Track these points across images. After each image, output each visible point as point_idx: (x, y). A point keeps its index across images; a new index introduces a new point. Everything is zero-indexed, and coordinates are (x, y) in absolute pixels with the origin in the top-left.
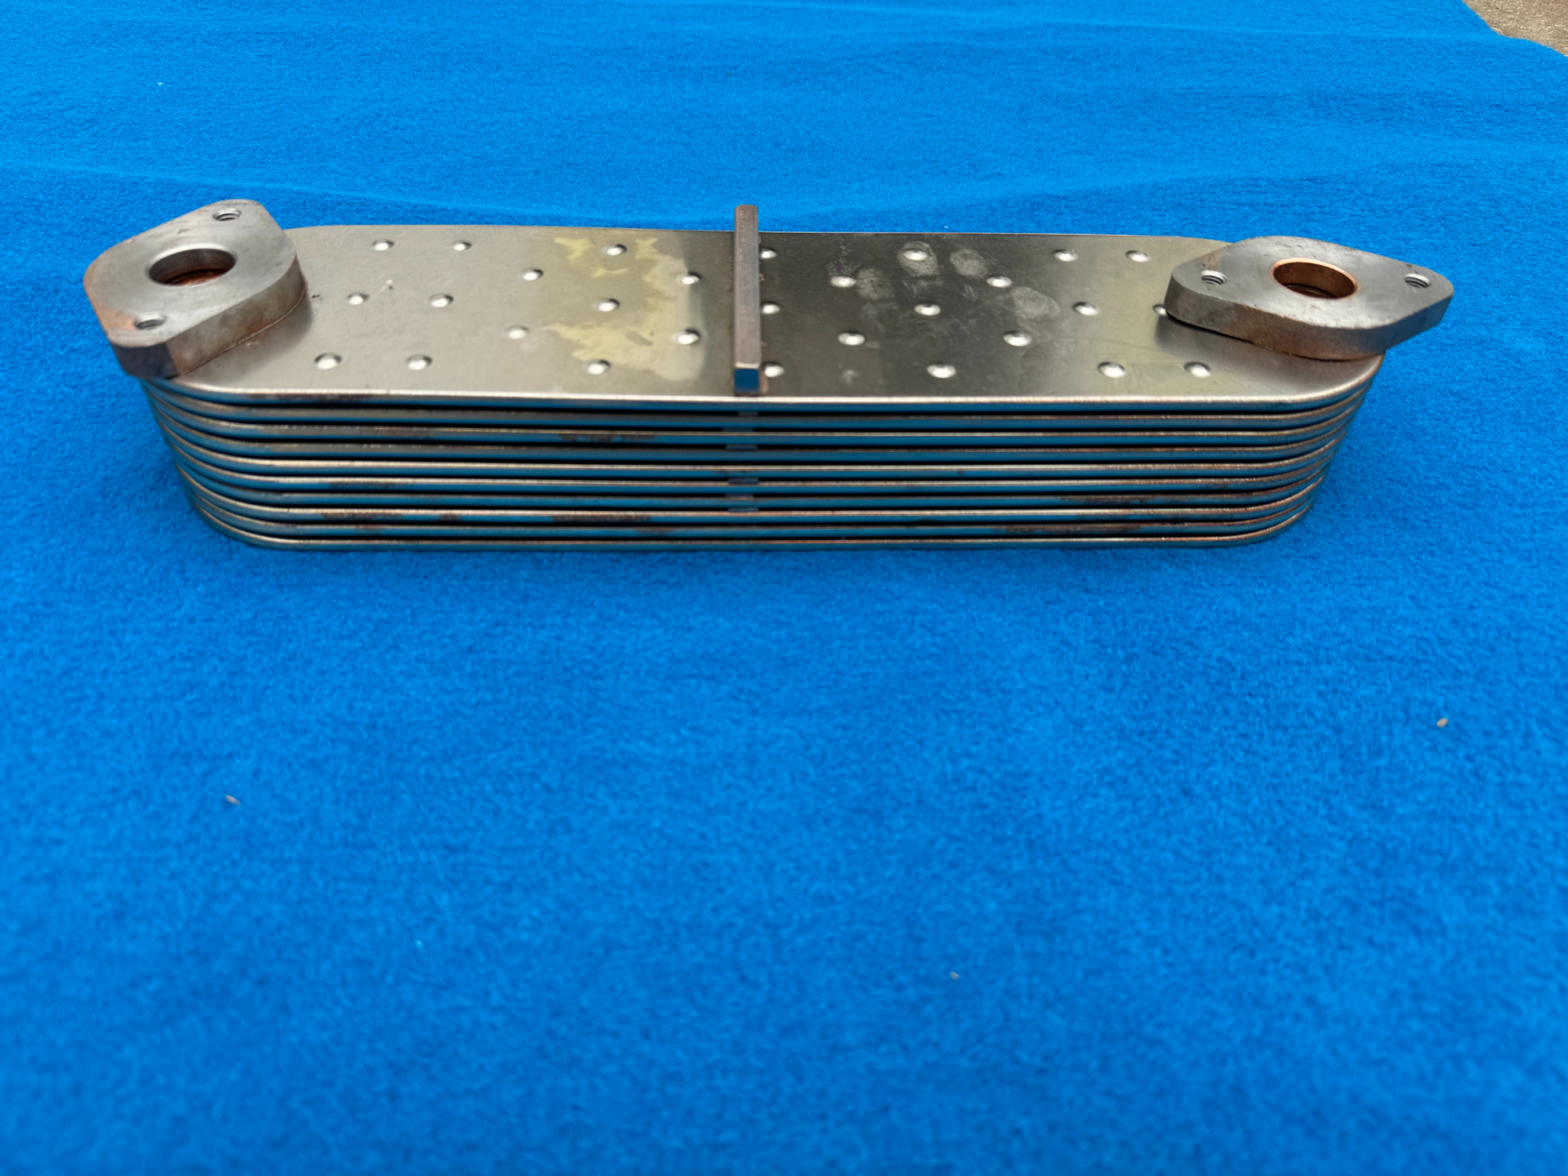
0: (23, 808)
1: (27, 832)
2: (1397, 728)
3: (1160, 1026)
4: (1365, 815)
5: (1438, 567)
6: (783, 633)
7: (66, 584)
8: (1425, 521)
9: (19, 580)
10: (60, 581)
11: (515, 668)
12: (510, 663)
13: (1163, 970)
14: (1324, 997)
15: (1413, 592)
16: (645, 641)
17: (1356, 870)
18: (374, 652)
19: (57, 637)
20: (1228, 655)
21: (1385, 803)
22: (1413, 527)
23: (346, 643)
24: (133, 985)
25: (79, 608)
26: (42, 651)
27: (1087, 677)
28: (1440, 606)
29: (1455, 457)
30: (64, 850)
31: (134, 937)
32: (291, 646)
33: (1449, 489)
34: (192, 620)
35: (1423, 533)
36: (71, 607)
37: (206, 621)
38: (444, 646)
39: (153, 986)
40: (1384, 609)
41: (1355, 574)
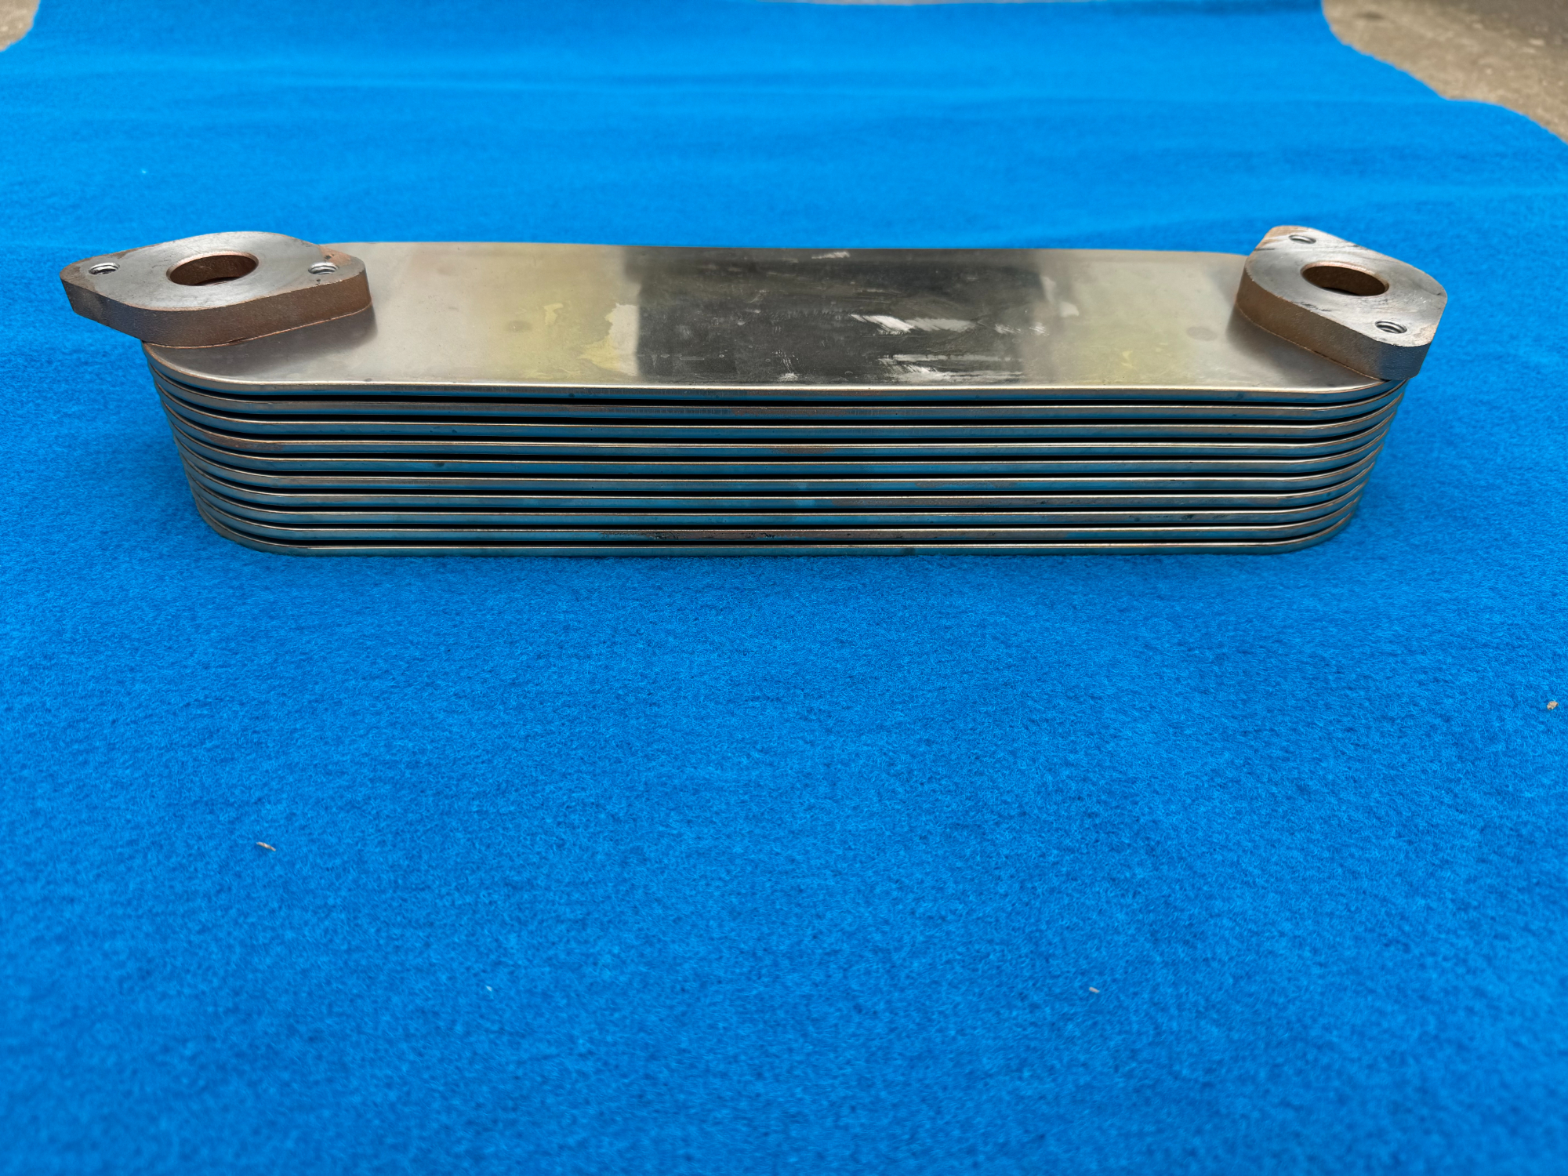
0: (30, 866)
1: (34, 890)
2: (1507, 713)
3: (1327, 1028)
4: (1493, 802)
5: (1510, 559)
6: (846, 652)
7: (67, 636)
8: (1485, 518)
9: (15, 634)
10: (60, 633)
11: (564, 698)
12: (558, 694)
13: (1316, 971)
14: (1493, 988)
15: (1491, 584)
16: (700, 665)
17: (1494, 857)
18: (409, 690)
19: (59, 689)
20: (1320, 652)
21: (1511, 788)
22: (1475, 525)
23: (376, 683)
24: (166, 1050)
25: (82, 660)
26: (44, 704)
27: (1178, 679)
28: (1522, 595)
29: (1499, 460)
30: (78, 909)
31: (164, 996)
32: (317, 687)
33: (1501, 489)
34: (207, 667)
35: (1486, 530)
36: (73, 658)
37: (221, 667)
38: (485, 681)
39: (190, 1049)
40: (1467, 600)
41: (1428, 571)
